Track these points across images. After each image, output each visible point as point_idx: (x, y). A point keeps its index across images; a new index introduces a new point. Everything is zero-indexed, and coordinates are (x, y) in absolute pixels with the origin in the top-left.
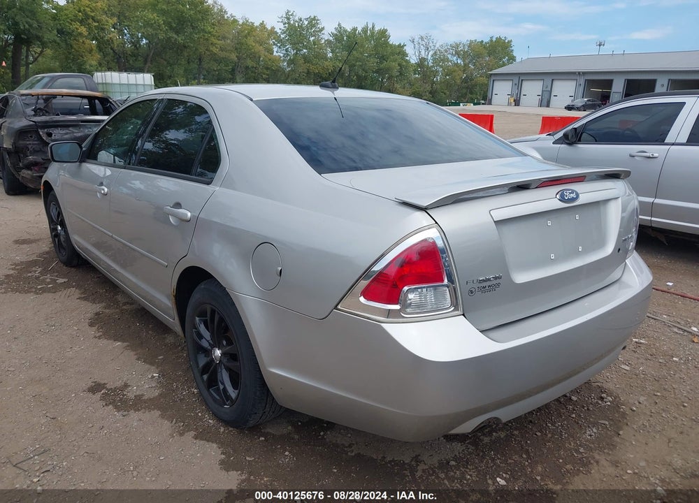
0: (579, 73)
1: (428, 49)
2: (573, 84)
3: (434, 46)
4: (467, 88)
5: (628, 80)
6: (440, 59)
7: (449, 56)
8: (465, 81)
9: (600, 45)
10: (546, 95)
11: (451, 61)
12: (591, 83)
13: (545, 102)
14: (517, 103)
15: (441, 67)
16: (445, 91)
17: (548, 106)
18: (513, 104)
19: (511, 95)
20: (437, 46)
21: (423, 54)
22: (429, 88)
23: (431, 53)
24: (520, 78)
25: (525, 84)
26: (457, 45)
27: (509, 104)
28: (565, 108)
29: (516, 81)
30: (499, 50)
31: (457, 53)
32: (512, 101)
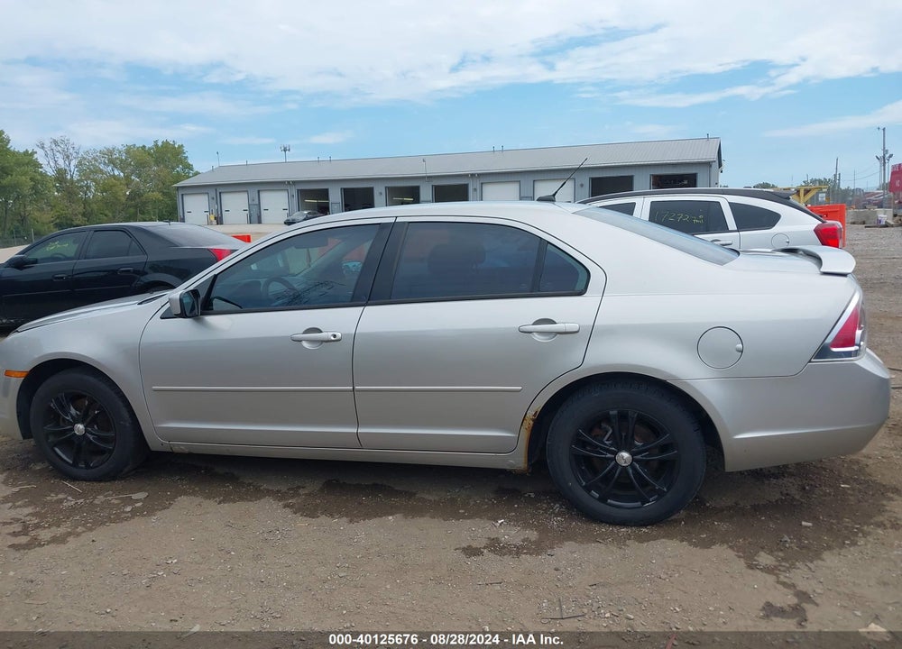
0: (289, 182)
1: (68, 157)
2: (284, 194)
3: (77, 153)
4: (136, 207)
5: (344, 189)
6: (88, 170)
7: (102, 167)
8: (130, 198)
9: (285, 150)
10: (255, 210)
11: (106, 173)
12: (304, 194)
13: (255, 218)
14: (219, 221)
15: (94, 180)
16: (107, 212)
17: (260, 222)
18: (215, 222)
19: (210, 212)
20: (81, 153)
21: (61, 163)
22: (81, 209)
23: (74, 163)
24: (216, 191)
25: (225, 197)
26: (111, 152)
27: (210, 223)
28: (285, 223)
29: (213, 194)
30: (169, 156)
31: (112, 162)
32: (213, 219)
